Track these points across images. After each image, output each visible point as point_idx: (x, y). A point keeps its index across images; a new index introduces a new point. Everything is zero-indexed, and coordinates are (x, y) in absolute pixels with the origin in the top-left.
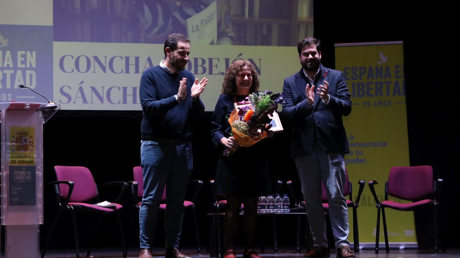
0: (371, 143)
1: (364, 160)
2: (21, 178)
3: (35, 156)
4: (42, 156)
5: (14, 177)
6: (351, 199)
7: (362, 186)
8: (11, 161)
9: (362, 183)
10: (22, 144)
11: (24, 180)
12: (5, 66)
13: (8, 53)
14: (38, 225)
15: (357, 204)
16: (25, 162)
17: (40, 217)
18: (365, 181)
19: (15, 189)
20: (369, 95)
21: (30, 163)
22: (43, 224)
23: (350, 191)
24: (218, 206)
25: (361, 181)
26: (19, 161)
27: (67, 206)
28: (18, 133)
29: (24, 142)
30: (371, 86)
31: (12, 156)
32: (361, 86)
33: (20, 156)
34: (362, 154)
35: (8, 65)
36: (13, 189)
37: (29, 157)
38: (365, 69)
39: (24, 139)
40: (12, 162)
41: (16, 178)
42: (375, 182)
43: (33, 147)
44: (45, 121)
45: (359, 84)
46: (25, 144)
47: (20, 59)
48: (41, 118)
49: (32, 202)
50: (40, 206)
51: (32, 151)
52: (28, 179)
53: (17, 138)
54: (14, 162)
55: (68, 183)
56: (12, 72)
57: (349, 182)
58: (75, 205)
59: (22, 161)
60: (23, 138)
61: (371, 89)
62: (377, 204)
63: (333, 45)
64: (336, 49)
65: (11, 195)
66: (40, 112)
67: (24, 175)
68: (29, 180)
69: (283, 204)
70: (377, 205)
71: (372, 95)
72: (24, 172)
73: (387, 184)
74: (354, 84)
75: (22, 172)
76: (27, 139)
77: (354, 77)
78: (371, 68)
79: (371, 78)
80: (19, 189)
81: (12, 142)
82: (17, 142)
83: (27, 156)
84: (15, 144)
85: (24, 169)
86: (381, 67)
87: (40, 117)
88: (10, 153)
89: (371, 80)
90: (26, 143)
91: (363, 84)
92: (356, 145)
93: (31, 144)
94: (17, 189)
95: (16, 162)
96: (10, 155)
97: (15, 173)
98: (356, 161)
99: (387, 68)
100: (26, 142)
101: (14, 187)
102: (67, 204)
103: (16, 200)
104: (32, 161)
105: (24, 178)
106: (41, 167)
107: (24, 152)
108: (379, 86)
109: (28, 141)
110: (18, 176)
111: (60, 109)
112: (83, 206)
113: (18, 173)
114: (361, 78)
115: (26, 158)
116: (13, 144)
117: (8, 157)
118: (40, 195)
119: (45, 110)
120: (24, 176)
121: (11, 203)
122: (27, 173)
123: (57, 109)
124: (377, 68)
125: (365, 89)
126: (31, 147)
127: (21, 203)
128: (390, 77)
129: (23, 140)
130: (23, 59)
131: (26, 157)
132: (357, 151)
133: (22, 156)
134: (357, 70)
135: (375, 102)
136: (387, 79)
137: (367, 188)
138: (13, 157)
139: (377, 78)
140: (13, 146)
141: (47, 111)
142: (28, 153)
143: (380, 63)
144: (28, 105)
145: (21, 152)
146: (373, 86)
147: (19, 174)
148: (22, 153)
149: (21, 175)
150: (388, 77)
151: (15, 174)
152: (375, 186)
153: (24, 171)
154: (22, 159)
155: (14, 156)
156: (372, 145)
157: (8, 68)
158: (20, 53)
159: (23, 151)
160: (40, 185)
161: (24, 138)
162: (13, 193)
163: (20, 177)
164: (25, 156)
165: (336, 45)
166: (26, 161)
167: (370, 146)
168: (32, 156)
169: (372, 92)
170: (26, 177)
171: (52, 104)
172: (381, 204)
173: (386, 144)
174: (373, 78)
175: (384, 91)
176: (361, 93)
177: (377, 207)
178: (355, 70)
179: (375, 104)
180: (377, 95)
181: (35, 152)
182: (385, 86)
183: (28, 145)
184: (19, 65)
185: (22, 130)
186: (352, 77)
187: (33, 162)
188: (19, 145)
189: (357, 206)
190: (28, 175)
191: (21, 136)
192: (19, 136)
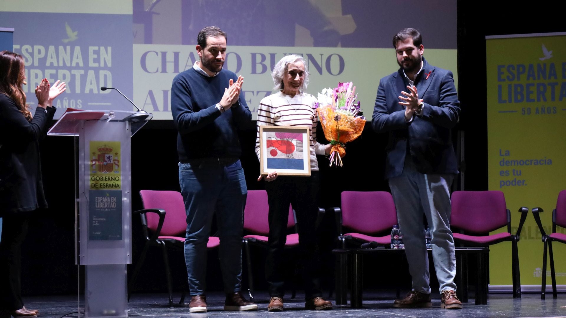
0: (531, 161)
1: (524, 181)
2: (104, 206)
3: (121, 178)
4: (130, 178)
5: (95, 205)
6: (509, 230)
7: (524, 214)
8: (91, 184)
9: (524, 210)
10: (105, 163)
11: (108, 208)
12: (74, 65)
13: (77, 49)
14: (125, 264)
15: (518, 238)
16: (109, 186)
17: (128, 255)
18: (528, 208)
19: (97, 219)
20: (529, 100)
21: (115, 186)
22: (131, 263)
23: (509, 221)
24: (344, 239)
25: (523, 209)
26: (101, 184)
27: (157, 240)
28: (100, 150)
29: (107, 160)
30: (532, 89)
31: (93, 178)
32: (519, 89)
33: (103, 179)
34: (520, 174)
35: (77, 64)
36: (94, 219)
37: (114, 180)
38: (524, 67)
39: (108, 157)
40: (93, 186)
41: (97, 206)
42: (540, 210)
43: (119, 167)
44: (132, 134)
45: (516, 86)
46: (109, 162)
47: (92, 56)
48: (128, 131)
49: (118, 236)
50: (127, 240)
51: (117, 171)
52: (112, 207)
53: (99, 156)
54: (95, 185)
55: (157, 212)
56: (82, 72)
57: (507, 210)
58: (166, 239)
59: (105, 185)
60: (106, 155)
61: (532, 92)
62: (543, 237)
63: (484, 38)
64: (488, 43)
65: (91, 228)
66: (127, 123)
67: (107, 202)
68: (114, 208)
69: (428, 238)
70: (543, 239)
71: (533, 100)
72: (108, 199)
73: (555, 213)
74: (510, 86)
75: (106, 198)
76: (111, 157)
77: (511, 77)
78: (531, 66)
79: (531, 78)
80: (102, 219)
81: (92, 161)
82: (98, 160)
83: (111, 177)
84: (96, 162)
85: (108, 195)
86: (545, 65)
87: (127, 129)
88: (91, 175)
89: (531, 81)
90: (110, 162)
91: (521, 86)
92: (513, 163)
93: (116, 162)
94: (99, 219)
95: (97, 185)
96: (90, 178)
97: (96, 199)
98: (514, 183)
99: (552, 66)
100: (110, 160)
101: (95, 217)
102: (157, 238)
103: (98, 233)
104: (118, 184)
105: (108, 206)
106: (128, 193)
107: (108, 173)
108: (542, 89)
109: (112, 159)
110: (100, 203)
111: (152, 119)
112: (176, 241)
113: (100, 199)
114: (519, 79)
115: (110, 180)
116: (94, 163)
117: (88, 180)
118: (127, 227)
119: (134, 120)
120: (108, 204)
121: (92, 238)
122: (112, 199)
123: (148, 119)
124: (539, 65)
125: (525, 93)
126: (116, 166)
127: (104, 237)
128: (556, 78)
129: (106, 158)
130: (95, 56)
131: (110, 179)
132: (514, 171)
133: (106, 178)
134: (514, 69)
135: (537, 109)
136: (553, 80)
137: (530, 218)
138: (94, 180)
139: (539, 78)
140: (93, 166)
141: (136, 121)
142: (112, 174)
143: (542, 59)
144: (112, 114)
145: (103, 173)
146: (533, 89)
147: (102, 201)
148: (105, 174)
149: (104, 202)
150: (553, 78)
151: (96, 201)
152: (540, 214)
153: (108, 197)
154: (106, 182)
155: (95, 178)
156: (533, 162)
157: (77, 67)
158: (92, 49)
159: (106, 172)
160: (127, 214)
161: (108, 155)
162: (93, 225)
163: (102, 205)
164: (109, 179)
165: (487, 37)
166: (110, 184)
167: (531, 164)
168: (117, 179)
169: (534, 96)
170: (110, 204)
171: (142, 113)
172: (548, 237)
173: (550, 162)
174: (534, 79)
175: (548, 94)
176: (519, 97)
177: (543, 241)
178: (511, 69)
179: (537, 112)
180: (539, 100)
181: (121, 173)
182: (549, 88)
183: (112, 164)
184: (91, 64)
185: (105, 145)
186: (508, 77)
187: (119, 186)
188: (102, 164)
189: (518, 240)
190: (113, 202)
191: (104, 153)
192: (101, 153)
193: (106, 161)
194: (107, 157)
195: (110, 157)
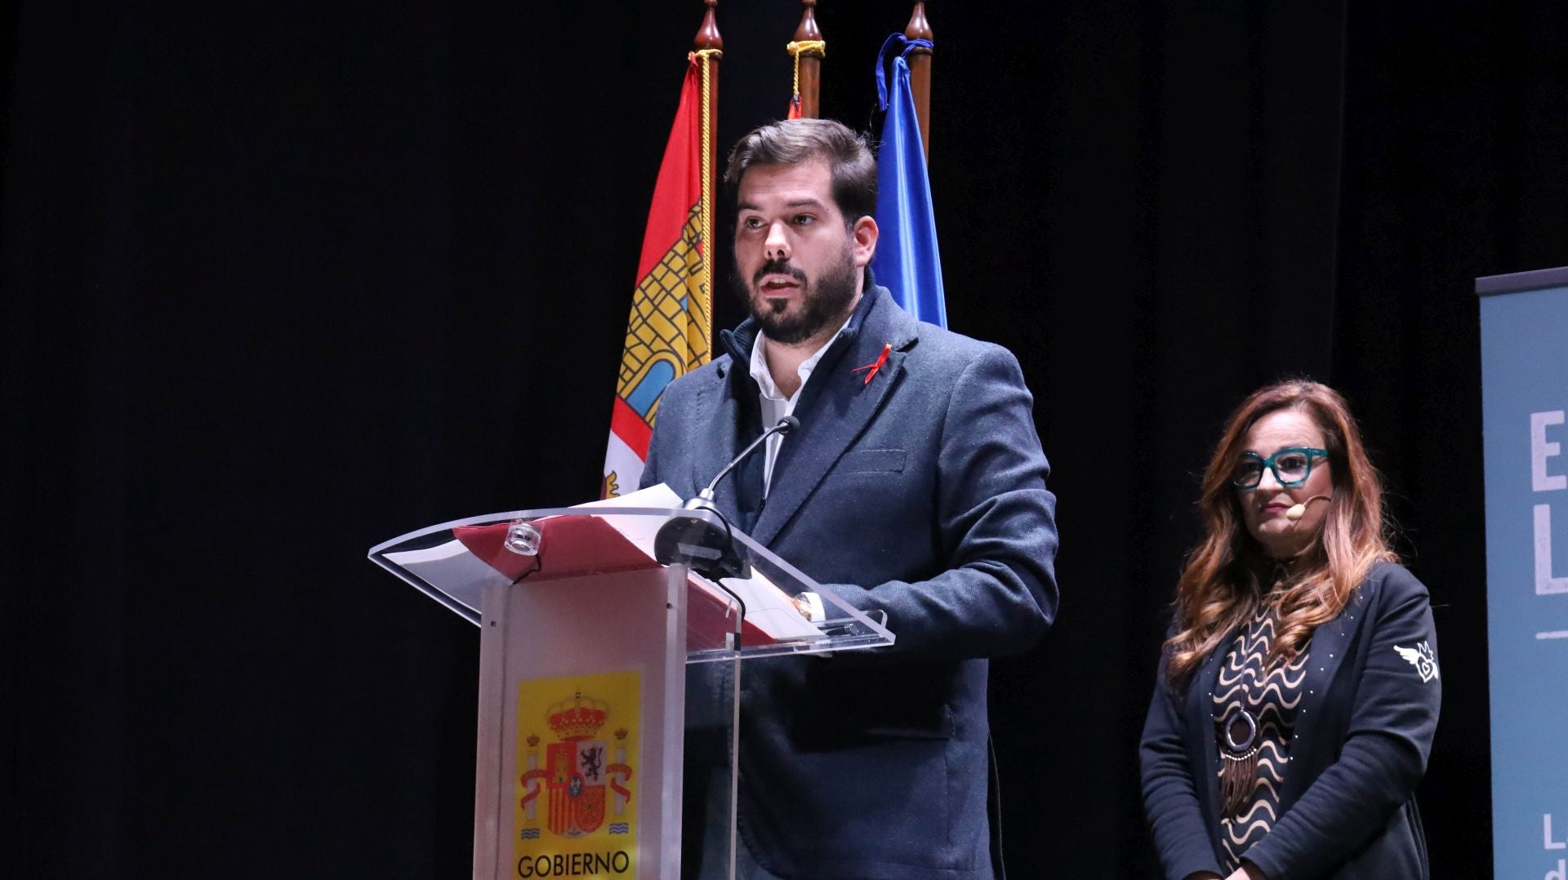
3: (635, 857)
28: (556, 721)
31: (524, 865)
33: (564, 864)
37: (608, 868)
46: (589, 781)
53: (553, 750)
83: (598, 858)
88: (517, 849)
90: (596, 779)
96: (511, 863)
100: (594, 771)
115: (592, 873)
126: (621, 798)
131: (593, 866)
133: (575, 864)
138: (528, 871)
142: (602, 839)
155: (532, 864)
161: (584, 746)
164: (586, 864)
168: (621, 861)
181: (638, 830)
183: (603, 787)
191: (571, 733)
192: (563, 735)
193: (577, 777)
194: (583, 753)
195: (593, 751)
